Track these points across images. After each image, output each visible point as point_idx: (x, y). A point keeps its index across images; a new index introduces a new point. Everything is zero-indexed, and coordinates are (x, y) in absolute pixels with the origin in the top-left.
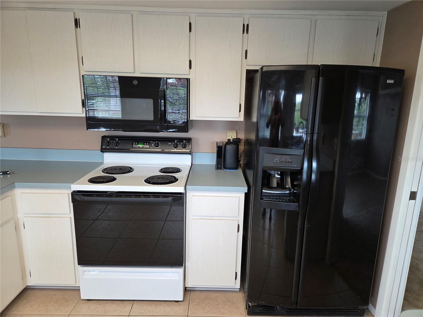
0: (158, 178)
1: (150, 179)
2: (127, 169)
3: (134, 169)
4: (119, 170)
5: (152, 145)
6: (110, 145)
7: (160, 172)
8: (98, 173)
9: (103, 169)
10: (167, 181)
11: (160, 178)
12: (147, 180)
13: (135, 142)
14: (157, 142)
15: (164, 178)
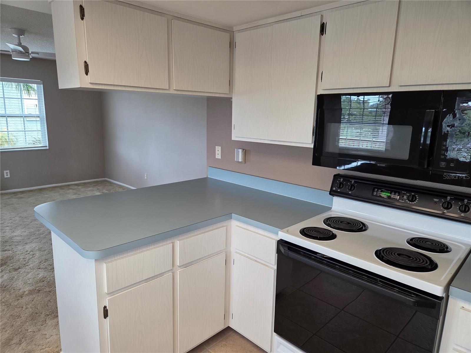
0: (399, 255)
1: (385, 253)
2: (358, 225)
3: (368, 227)
4: (346, 224)
5: (403, 197)
6: (342, 188)
7: (408, 242)
8: (317, 222)
9: (325, 219)
10: (413, 265)
11: (403, 255)
12: (380, 253)
13: (378, 189)
14: (413, 194)
15: (410, 257)
